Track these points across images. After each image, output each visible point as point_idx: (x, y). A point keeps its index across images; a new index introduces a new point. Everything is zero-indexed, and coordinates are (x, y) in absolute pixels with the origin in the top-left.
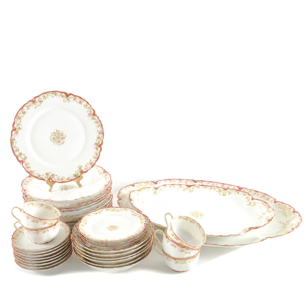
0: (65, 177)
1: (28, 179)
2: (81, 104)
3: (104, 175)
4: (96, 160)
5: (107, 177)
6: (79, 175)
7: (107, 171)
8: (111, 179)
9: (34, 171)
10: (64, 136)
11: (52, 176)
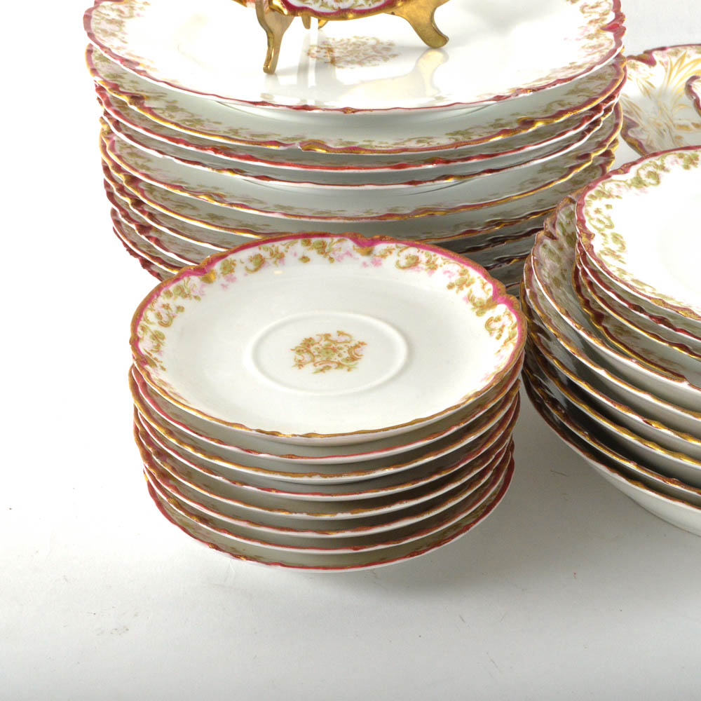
1: (113, 10)
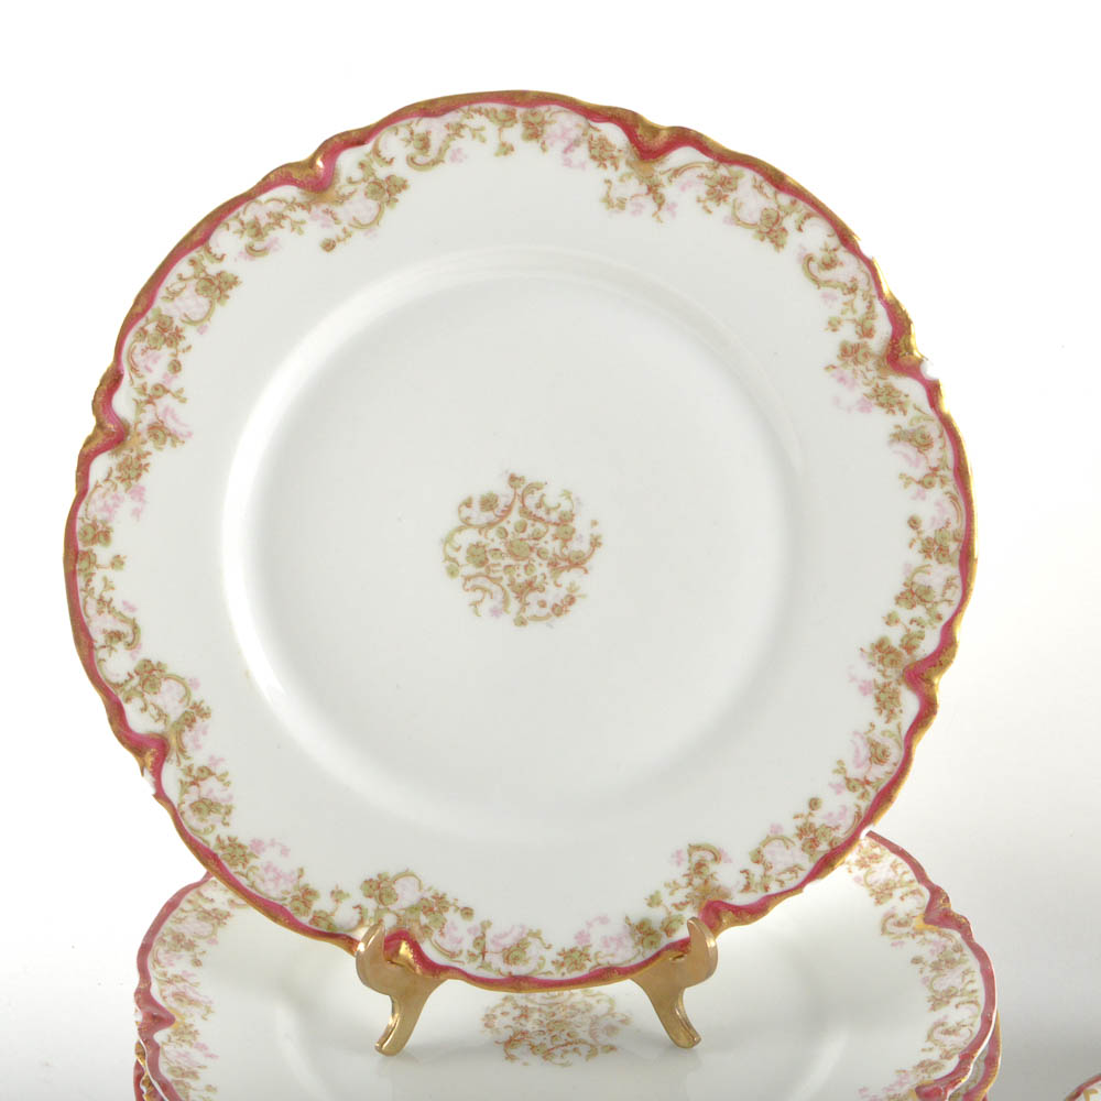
0: (547, 937)
2: (778, 245)
3: (925, 952)
4: (865, 804)
5: (952, 979)
6: (682, 933)
7: (956, 907)
8: (987, 1021)
9: (258, 844)
10: (579, 545)
11: (428, 910)
